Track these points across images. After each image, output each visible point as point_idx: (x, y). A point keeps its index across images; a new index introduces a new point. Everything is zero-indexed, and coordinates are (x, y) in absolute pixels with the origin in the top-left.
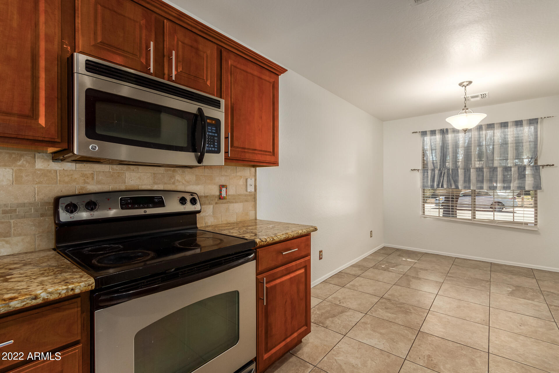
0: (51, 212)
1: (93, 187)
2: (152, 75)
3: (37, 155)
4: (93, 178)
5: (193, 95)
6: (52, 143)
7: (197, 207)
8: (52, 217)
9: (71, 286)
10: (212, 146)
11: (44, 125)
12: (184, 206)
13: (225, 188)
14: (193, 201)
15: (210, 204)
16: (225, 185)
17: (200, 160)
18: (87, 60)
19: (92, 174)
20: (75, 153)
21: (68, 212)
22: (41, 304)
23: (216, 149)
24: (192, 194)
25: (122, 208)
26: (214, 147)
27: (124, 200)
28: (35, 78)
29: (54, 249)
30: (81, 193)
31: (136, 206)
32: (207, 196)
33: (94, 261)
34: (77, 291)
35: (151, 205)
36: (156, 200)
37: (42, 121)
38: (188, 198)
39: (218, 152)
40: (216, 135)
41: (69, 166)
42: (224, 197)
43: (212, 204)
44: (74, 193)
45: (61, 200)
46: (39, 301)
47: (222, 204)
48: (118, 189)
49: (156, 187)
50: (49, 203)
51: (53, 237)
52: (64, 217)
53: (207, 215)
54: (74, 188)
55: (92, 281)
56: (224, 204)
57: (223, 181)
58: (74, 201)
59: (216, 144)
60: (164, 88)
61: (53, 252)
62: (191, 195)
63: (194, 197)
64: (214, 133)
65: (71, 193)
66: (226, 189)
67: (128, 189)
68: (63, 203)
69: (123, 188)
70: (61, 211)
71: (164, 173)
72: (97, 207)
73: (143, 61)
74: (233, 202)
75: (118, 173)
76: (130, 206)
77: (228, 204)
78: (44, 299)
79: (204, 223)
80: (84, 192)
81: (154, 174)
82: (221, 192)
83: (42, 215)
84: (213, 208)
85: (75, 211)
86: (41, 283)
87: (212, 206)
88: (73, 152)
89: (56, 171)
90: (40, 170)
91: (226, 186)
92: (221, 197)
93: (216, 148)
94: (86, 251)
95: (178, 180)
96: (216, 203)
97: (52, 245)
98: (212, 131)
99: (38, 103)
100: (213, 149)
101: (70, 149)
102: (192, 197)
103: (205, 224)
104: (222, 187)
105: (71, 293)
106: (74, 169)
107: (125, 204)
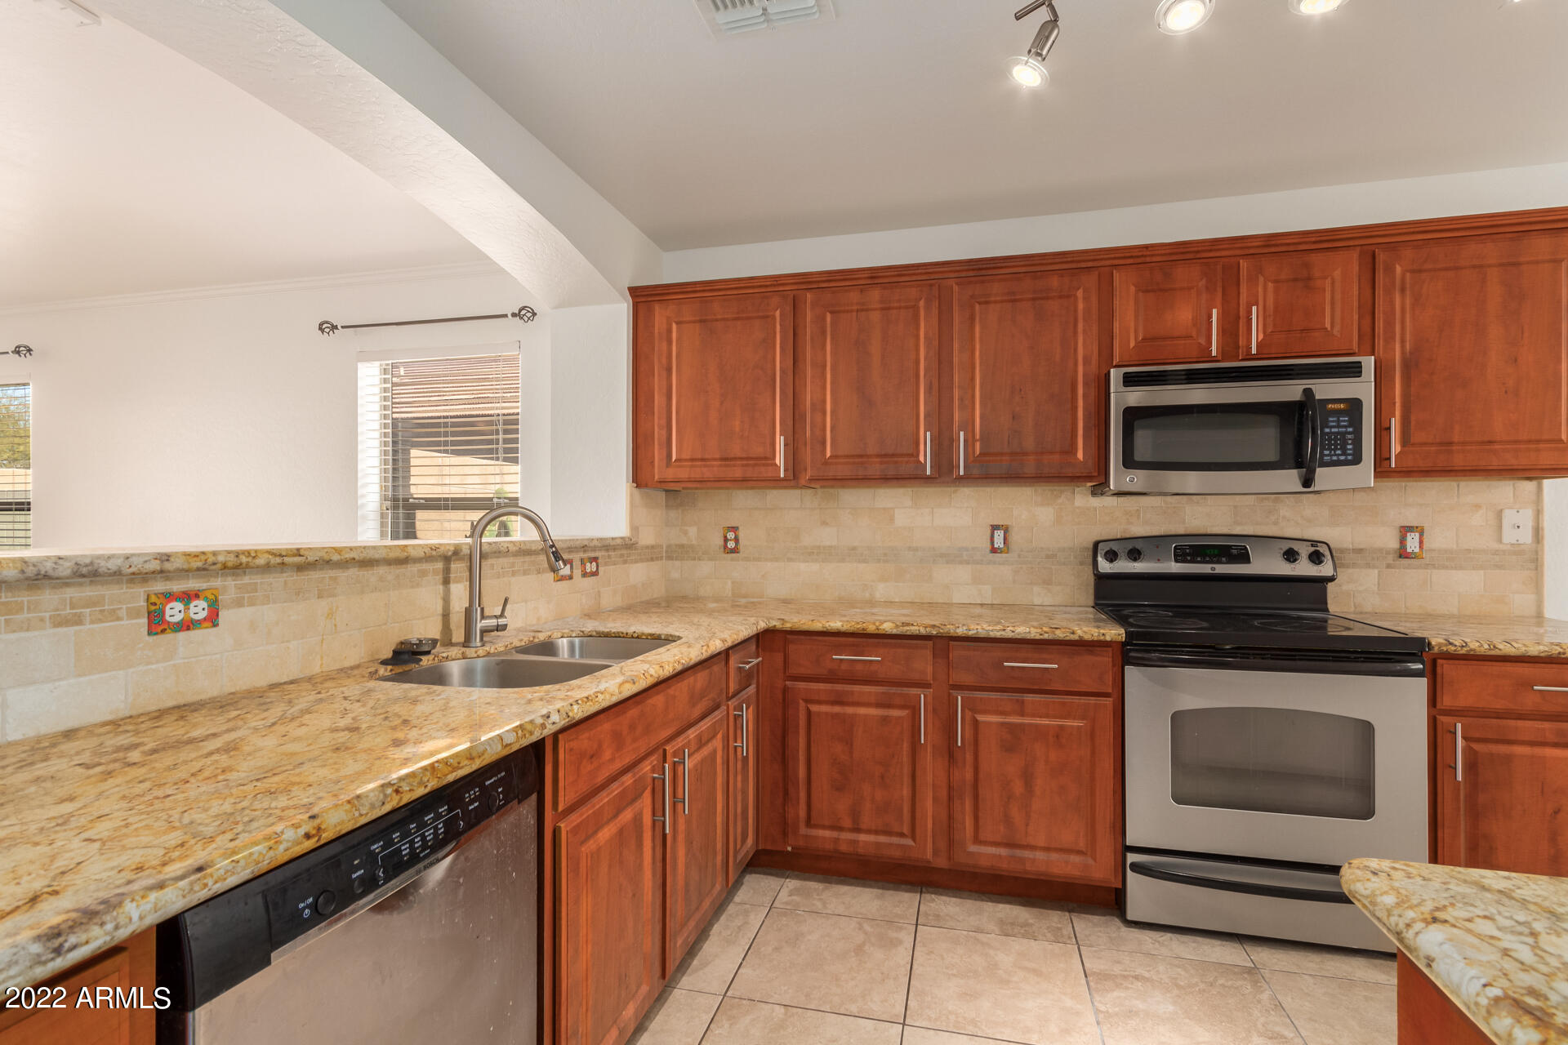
0: (1090, 560)
1: (1139, 530)
2: (1218, 361)
3: (1077, 490)
4: (1139, 517)
5: (1292, 370)
6: (1089, 478)
7: (1326, 569)
8: (1091, 567)
9: (1102, 631)
10: (1339, 452)
11: (1082, 460)
12: (1293, 565)
13: (1417, 532)
14: (1315, 557)
15: (1368, 566)
16: (1417, 527)
17: (1307, 482)
18: (1125, 373)
19: (1138, 510)
20: (1112, 488)
21: (1107, 560)
22: (1077, 641)
23: (1350, 458)
24: (1314, 543)
25: (1176, 561)
26: (1344, 453)
27: (1179, 549)
28: (1074, 409)
29: (1093, 607)
30: (1123, 537)
31: (1199, 559)
32: (1361, 550)
33: (1131, 620)
34: (1108, 638)
35: (1224, 559)
36: (1234, 552)
37: (1080, 455)
38: (1304, 551)
39: (1357, 459)
40: (1350, 430)
41: (1108, 501)
42: (1413, 552)
43: (1374, 567)
44: (1114, 538)
45: (1100, 545)
46: (1075, 637)
47: (1407, 568)
48: (1173, 533)
49: (1238, 530)
50: (1087, 549)
51: (1091, 591)
52: (1105, 566)
53: (1361, 589)
54: (1116, 529)
55: (1122, 631)
56: (1414, 570)
57: (1410, 517)
58: (1115, 547)
59: (1350, 447)
60: (1234, 374)
61: (1092, 609)
62: (1312, 546)
63: (1318, 549)
64: (1345, 427)
65: (1111, 538)
66: (1421, 536)
67: (1188, 533)
68: (1103, 548)
69: (1181, 531)
70: (1100, 559)
71: (1254, 505)
72: (1142, 556)
73: (1202, 341)
74: (1445, 567)
75: (1174, 507)
76: (1189, 558)
77: (1429, 571)
78: (1080, 636)
79: (1352, 604)
80: (1128, 536)
81: (1235, 507)
82: (1403, 541)
83: (1081, 564)
84: (1379, 575)
85: (1115, 560)
86: (1078, 625)
87: (1376, 571)
88: (1109, 487)
89: (1095, 509)
90: (1078, 508)
91: (1419, 528)
92: (1403, 554)
93: (1349, 455)
94: (1126, 612)
95: (1284, 517)
96: (1389, 566)
97: (1091, 603)
98: (1339, 424)
99: (1076, 436)
100: (1342, 458)
101: (1106, 483)
102: (1313, 549)
103: (1356, 608)
104: (1405, 530)
105: (1102, 638)
106: (1115, 504)
107: (1181, 555)
